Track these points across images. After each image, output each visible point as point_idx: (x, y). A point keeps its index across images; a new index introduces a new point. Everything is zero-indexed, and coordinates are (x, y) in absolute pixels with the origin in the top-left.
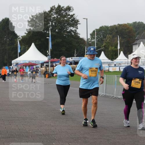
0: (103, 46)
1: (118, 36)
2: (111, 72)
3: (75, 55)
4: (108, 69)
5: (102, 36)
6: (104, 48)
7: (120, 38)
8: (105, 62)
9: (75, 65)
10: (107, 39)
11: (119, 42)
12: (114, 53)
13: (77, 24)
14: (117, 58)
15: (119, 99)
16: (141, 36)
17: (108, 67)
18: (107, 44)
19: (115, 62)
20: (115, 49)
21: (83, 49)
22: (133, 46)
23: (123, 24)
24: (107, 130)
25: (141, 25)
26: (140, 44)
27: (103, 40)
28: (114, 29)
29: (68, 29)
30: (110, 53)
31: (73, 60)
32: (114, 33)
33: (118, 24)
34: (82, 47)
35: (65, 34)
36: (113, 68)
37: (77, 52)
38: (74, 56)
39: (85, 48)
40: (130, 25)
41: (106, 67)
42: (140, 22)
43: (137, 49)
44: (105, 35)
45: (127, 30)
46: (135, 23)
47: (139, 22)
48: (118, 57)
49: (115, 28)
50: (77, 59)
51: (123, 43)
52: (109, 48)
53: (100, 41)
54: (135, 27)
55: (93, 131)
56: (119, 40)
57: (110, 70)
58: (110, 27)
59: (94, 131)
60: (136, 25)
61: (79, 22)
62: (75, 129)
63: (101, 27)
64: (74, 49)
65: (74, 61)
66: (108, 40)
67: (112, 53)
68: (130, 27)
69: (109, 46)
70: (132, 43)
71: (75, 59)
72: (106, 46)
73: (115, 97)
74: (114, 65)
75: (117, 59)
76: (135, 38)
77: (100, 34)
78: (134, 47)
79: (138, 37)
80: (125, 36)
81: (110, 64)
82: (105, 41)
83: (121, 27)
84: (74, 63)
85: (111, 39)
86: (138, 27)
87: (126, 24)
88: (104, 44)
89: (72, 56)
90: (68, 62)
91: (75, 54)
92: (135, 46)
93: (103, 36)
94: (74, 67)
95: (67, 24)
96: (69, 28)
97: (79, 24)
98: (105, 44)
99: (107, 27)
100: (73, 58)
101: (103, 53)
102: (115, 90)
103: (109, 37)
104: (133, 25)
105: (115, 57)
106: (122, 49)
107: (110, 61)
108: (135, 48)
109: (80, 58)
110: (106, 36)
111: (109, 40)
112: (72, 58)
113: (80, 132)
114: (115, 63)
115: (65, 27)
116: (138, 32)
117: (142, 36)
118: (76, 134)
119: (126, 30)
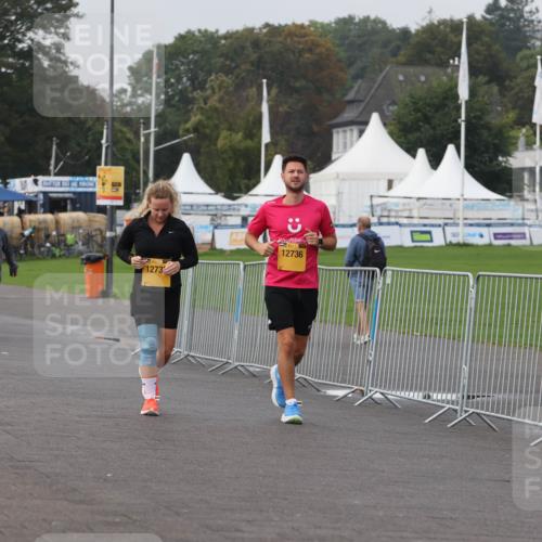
0: (189, 125)
1: (265, 81)
2: (222, 252)
3: (52, 168)
4: (208, 237)
5: (185, 79)
6: (192, 135)
7: (274, 91)
8: (198, 206)
9: (52, 212)
10: (209, 92)
11: (265, 108)
12: (242, 164)
13: (69, 17)
14: (254, 186)
15: (254, 376)
16: (376, 86)
17: (211, 228)
18: (208, 118)
19: (243, 208)
20: (249, 143)
21: (90, 138)
22: (334, 131)
23: (290, 23)
24: (178, 514)
25: (374, 32)
26: (366, 123)
27: (190, 95)
28: (243, 48)
29: (20, 41)
30: (224, 160)
31: (40, 188)
32: (243, 67)
33: (267, 25)
34: (89, 129)
35: (8, 66)
36: (232, 234)
37: (65, 154)
38: (46, 173)
39: (102, 133)
40: (324, 29)
41: (202, 227)
42: (372, 17)
43: (352, 145)
44: (201, 76)
45: (307, 55)
46: (346, 22)
47: (367, 19)
48: (258, 182)
49: (248, 44)
50: (61, 186)
51: (288, 114)
52: (217, 139)
53: (177, 102)
54: (347, 42)
55: (110, 519)
56: (268, 101)
57: (218, 245)
58: (225, 37)
59: (117, 520)
60: (350, 30)
61: (76, 5)
62: (26, 508)
63: (181, 38)
64: (50, 138)
65: (45, 193)
66: (216, 97)
67: (231, 164)
68: (321, 41)
69: (217, 126)
70: (331, 119)
71: (52, 186)
72: (204, 127)
73: (236, 367)
74: (238, 221)
75: (253, 192)
76: (345, 95)
77: (177, 68)
78: (338, 138)
79: (358, 92)
80: (298, 84)
81: (219, 213)
82: (202, 105)
83: (280, 39)
84: (43, 206)
85: (227, 93)
86: (359, 42)
87: (302, 26)
88: (195, 119)
89: (37, 168)
90: (20, 197)
91: (53, 162)
92: (341, 135)
93: (192, 80)
94: (45, 221)
95: (15, 14)
96: (24, 35)
97: (77, 16)
98: (199, 117)
99: (210, 38)
100: (41, 178)
101: (186, 159)
102: (236, 332)
103: (220, 87)
104: (336, 30)
105: (246, 181)
106: (283, 143)
107: (219, 199)
108: (345, 144)
109: (78, 179)
110: (205, 81)
111: (221, 100)
112: (36, 182)
113: (44, 520)
114: (244, 212)
115: (6, 28)
116: (359, 64)
117: (379, 86)
118: (25, 527)
119: (301, 52)
